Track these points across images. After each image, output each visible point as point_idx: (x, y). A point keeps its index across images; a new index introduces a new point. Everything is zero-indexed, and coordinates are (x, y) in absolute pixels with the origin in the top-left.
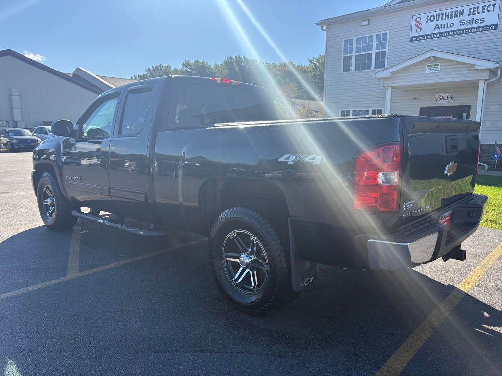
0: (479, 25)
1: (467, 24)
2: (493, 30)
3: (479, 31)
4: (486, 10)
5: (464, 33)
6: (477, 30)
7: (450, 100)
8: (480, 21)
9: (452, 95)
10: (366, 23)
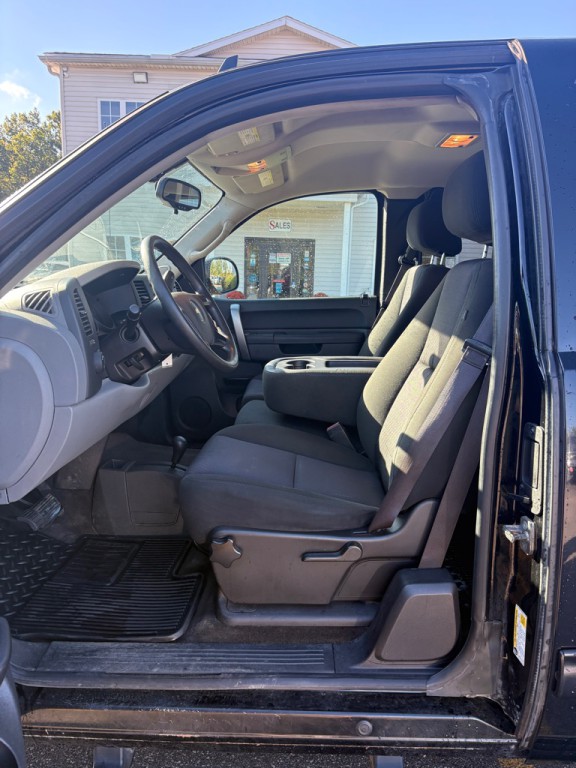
9: (289, 221)
10: (141, 78)
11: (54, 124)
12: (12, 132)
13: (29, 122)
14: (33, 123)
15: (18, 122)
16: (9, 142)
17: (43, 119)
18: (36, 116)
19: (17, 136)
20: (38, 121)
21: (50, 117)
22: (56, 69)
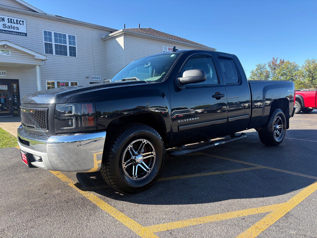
0: (15, 30)
1: (8, 27)
2: (24, 36)
3: (16, 35)
4: (18, 23)
5: (7, 33)
6: (15, 33)
7: (4, 75)
8: (16, 28)
9: (5, 72)
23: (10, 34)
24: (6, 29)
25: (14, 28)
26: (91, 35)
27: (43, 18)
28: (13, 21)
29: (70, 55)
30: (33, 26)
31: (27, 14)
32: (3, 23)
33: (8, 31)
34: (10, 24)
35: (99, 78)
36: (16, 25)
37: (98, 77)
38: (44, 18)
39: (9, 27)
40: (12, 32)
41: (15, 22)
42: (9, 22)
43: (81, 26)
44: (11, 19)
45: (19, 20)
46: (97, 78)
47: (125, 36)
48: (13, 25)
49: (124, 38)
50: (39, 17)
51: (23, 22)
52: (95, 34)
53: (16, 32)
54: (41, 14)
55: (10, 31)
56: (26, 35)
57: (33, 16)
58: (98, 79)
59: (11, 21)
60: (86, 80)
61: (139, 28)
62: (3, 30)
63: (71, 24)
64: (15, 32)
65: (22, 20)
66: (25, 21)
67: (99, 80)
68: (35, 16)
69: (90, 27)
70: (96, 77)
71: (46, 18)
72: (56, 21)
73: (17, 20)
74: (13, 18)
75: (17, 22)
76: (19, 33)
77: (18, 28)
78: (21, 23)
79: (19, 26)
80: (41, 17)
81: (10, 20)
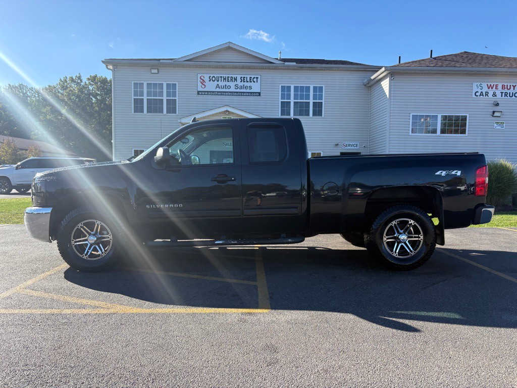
0: (248, 91)
2: (258, 96)
3: (248, 95)
4: (252, 80)
5: (238, 95)
10: (156, 71)
11: (91, 83)
12: (64, 88)
13: (75, 82)
14: (78, 83)
15: (68, 82)
16: (62, 94)
17: (85, 80)
18: (79, 78)
19: (68, 90)
20: (81, 81)
21: (89, 79)
22: (111, 67)
23: (242, 95)
24: (238, 90)
25: (246, 87)
26: (348, 81)
27: (281, 69)
28: (246, 79)
29: (314, 114)
30: (269, 82)
31: (262, 68)
32: (236, 83)
33: (240, 92)
34: (242, 84)
35: (355, 145)
36: (248, 84)
37: (354, 143)
38: (283, 69)
39: (241, 87)
40: (244, 93)
41: (248, 80)
42: (241, 82)
43: (333, 70)
44: (244, 77)
45: (253, 77)
46: (353, 145)
47: (392, 77)
48: (246, 84)
49: (390, 80)
50: (276, 69)
51: (257, 78)
52: (352, 79)
53: (249, 93)
54: (278, 65)
55: (242, 92)
56: (259, 94)
57: (269, 68)
58: (354, 148)
59: (244, 80)
60: (335, 148)
61: (431, 57)
62: (235, 92)
63: (318, 70)
64: (247, 93)
65: (256, 76)
66: (259, 77)
67: (356, 148)
68: (272, 69)
69: (346, 70)
70: (351, 143)
71: (285, 69)
72: (298, 70)
73: (250, 78)
74: (246, 76)
75: (250, 80)
76: (251, 93)
77: (251, 88)
78: (255, 80)
79: (252, 84)
80: (279, 69)
81: (242, 79)
